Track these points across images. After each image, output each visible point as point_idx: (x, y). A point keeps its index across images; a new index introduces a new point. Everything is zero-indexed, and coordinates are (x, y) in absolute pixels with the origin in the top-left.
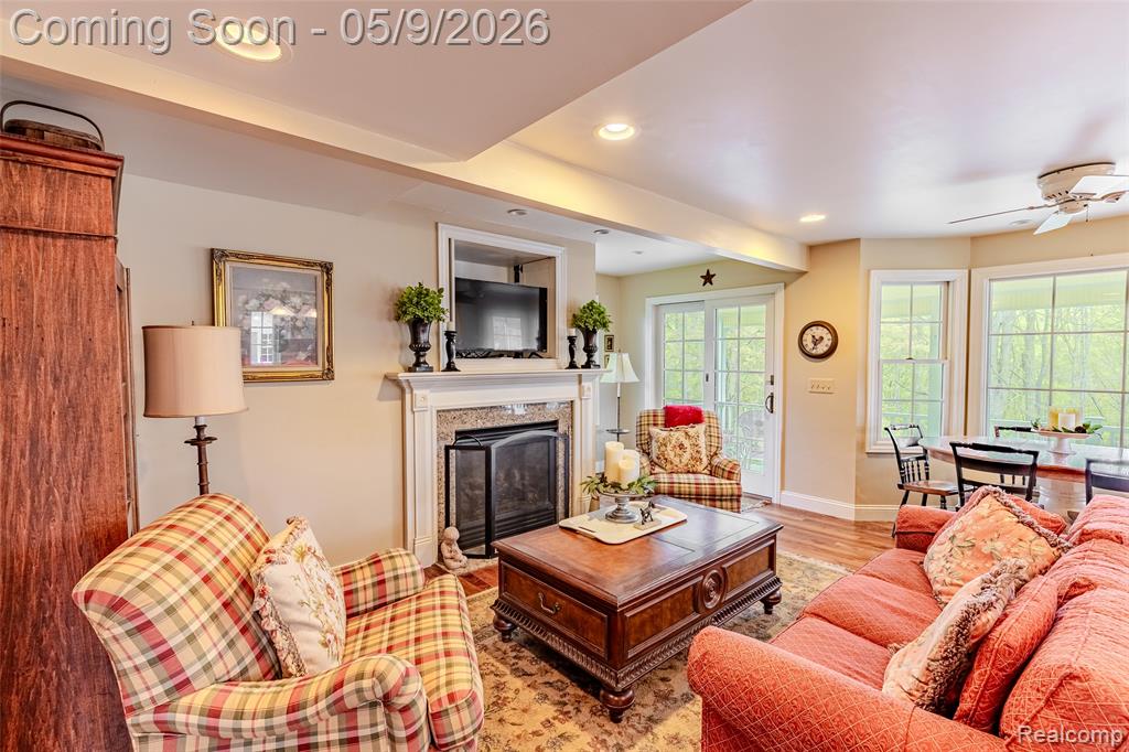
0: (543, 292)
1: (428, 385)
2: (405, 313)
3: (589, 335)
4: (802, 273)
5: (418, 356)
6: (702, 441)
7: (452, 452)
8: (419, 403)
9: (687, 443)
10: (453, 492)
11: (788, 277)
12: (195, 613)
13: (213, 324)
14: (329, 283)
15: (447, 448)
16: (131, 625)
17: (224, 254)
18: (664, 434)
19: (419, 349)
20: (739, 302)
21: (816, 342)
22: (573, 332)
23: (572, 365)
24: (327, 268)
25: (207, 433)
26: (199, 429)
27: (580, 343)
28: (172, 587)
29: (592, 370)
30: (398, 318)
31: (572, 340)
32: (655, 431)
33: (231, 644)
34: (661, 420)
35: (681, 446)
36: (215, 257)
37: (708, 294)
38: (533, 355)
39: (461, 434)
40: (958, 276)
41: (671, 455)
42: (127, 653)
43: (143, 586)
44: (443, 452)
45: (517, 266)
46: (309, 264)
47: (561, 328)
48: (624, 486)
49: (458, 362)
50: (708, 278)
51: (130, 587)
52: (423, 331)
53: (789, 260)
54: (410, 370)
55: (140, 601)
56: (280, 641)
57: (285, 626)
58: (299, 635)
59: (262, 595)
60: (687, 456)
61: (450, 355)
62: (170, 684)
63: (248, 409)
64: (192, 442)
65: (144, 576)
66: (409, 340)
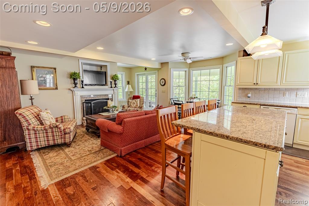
0: (105, 72)
1: (78, 91)
2: (71, 77)
3: (115, 81)
4: (160, 69)
5: (75, 85)
6: (138, 102)
7: (84, 103)
8: (76, 94)
9: (135, 103)
10: (85, 111)
11: (158, 70)
12: (31, 117)
13: (33, 80)
14: (56, 72)
15: (83, 103)
16: (22, 117)
17: (34, 67)
18: (131, 101)
19: (75, 84)
20: (151, 74)
21: (163, 82)
22: (111, 81)
23: (111, 87)
24: (55, 69)
25: (33, 98)
26: (31, 97)
27: (113, 82)
28: (28, 113)
29: (116, 88)
30: (71, 78)
31: (111, 82)
32: (130, 100)
33: (36, 121)
34: (132, 98)
35: (134, 103)
36: (32, 67)
37: (146, 72)
38: (104, 85)
39: (86, 100)
40: (187, 69)
41: (132, 105)
42: (22, 120)
43: (24, 112)
44: (82, 104)
45: (101, 67)
46: (51, 68)
47: (109, 79)
48: (110, 107)
49: (84, 86)
50: (146, 69)
51: (22, 112)
52: (76, 81)
53: (157, 66)
54: (74, 88)
55: (23, 114)
56: (43, 121)
57: (44, 120)
58: (46, 121)
59: (40, 115)
60: (135, 105)
61: (82, 85)
62: (28, 124)
63: (40, 94)
64: (30, 99)
65: (23, 111)
66: (73, 82)
